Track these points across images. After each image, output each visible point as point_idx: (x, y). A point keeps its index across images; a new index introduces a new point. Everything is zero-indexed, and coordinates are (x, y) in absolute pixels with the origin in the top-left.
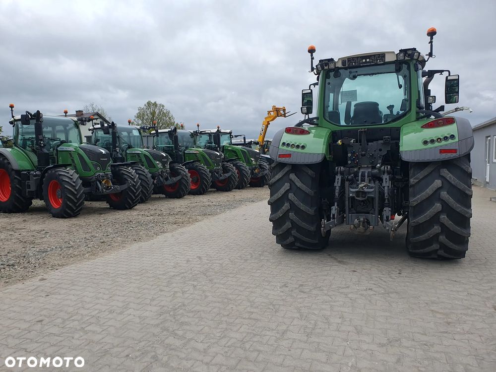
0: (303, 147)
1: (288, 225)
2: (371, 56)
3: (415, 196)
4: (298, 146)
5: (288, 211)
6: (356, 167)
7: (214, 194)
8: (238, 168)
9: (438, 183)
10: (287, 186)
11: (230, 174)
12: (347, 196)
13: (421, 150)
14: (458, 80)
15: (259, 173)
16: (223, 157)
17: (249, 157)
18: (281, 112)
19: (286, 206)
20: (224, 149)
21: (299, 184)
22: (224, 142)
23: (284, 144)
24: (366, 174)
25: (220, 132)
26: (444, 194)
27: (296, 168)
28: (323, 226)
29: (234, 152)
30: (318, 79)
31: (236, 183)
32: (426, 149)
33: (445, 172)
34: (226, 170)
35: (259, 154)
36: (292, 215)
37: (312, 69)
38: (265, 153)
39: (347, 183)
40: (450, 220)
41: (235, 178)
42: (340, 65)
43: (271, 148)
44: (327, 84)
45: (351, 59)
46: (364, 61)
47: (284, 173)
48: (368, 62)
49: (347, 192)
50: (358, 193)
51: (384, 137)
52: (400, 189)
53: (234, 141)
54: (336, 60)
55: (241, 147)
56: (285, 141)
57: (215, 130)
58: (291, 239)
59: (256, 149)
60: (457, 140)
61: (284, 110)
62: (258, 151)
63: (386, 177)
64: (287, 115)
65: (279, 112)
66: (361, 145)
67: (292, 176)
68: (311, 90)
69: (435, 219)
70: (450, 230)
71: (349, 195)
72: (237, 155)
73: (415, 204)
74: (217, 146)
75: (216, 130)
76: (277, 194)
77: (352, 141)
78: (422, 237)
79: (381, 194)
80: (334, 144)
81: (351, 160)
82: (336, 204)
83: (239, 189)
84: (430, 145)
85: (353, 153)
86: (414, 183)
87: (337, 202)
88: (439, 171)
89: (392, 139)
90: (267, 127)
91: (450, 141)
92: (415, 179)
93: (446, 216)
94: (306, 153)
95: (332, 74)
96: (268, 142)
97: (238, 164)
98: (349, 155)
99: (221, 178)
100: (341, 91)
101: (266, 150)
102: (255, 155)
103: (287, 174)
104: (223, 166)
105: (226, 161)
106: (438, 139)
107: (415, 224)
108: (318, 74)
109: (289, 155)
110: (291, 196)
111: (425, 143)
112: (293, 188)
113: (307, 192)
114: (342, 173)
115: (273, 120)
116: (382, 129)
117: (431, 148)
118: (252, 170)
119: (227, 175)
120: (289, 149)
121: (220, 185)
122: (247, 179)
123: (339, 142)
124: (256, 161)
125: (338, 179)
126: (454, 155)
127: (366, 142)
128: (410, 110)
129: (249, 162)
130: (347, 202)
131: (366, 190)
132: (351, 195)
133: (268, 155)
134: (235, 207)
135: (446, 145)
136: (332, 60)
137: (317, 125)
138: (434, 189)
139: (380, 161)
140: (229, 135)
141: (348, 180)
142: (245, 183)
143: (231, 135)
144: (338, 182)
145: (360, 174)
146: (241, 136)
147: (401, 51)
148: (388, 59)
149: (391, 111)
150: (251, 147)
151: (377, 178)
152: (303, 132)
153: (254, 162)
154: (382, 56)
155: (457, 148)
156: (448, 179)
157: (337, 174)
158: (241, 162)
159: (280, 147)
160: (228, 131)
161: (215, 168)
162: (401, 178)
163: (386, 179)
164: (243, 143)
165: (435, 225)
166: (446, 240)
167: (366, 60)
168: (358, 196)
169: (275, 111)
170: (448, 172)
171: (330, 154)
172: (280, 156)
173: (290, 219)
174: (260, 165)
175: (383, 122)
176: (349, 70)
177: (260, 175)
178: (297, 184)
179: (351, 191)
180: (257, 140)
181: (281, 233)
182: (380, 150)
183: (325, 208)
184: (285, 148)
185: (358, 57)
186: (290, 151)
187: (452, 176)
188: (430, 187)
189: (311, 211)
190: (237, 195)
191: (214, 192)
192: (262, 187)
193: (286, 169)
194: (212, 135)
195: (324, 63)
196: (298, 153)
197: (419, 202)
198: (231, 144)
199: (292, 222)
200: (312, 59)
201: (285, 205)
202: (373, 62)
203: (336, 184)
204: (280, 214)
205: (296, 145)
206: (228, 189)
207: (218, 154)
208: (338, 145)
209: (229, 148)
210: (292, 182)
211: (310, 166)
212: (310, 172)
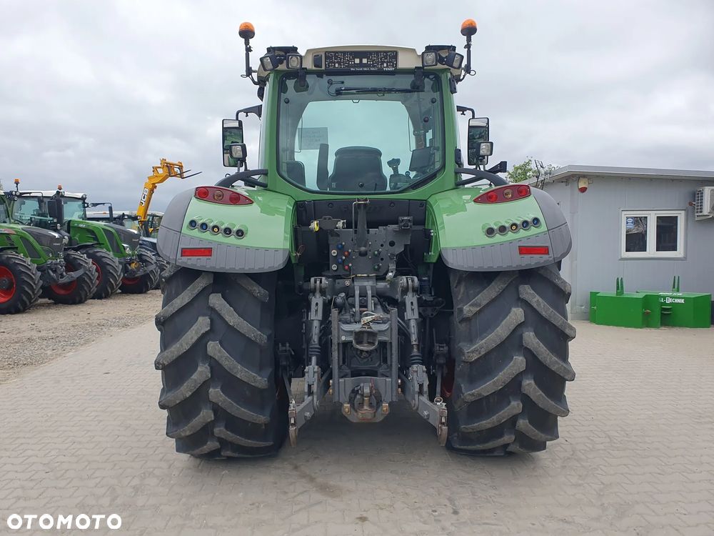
0: (240, 233)
1: (206, 415)
2: (371, 53)
3: (471, 341)
4: (228, 231)
5: (205, 385)
6: (346, 277)
7: (47, 311)
8: (98, 260)
9: (517, 314)
10: (203, 324)
11: (80, 273)
12: (335, 341)
13: (483, 247)
14: (487, 128)
15: (138, 269)
16: (66, 240)
17: (119, 242)
18: (176, 169)
19: (202, 372)
20: (70, 226)
21: (232, 318)
22: (72, 213)
23: (193, 223)
24: (369, 292)
25: (63, 196)
26: (530, 338)
27: (223, 282)
28: (292, 421)
29: (91, 232)
30: (261, 95)
31: (94, 289)
32: (492, 245)
33: (527, 292)
34: (71, 265)
35: (137, 236)
36: (215, 393)
37: (249, 71)
38: (148, 235)
39: (334, 312)
40: (539, 387)
41: (90, 279)
42: (308, 64)
43: (161, 230)
44: (282, 103)
45: (332, 55)
46: (357, 61)
47: (196, 292)
48: (366, 65)
49: (335, 332)
50: (359, 336)
51: (400, 218)
52: (428, 321)
53: (90, 213)
54: (302, 52)
55: (103, 223)
56: (194, 218)
57: (52, 193)
58: (211, 445)
59: (133, 228)
60: (543, 228)
61: (181, 167)
62: (136, 232)
63: (411, 299)
64: (185, 175)
65: (171, 170)
66: (356, 232)
67: (216, 300)
68: (240, 123)
69: (514, 387)
70: (538, 407)
71: (339, 338)
72: (96, 238)
73: (475, 357)
74: (55, 221)
75: (55, 192)
76: (178, 345)
77: (340, 224)
78: (486, 423)
79: (403, 333)
80: (304, 229)
81: (338, 264)
82: (314, 359)
83: (100, 298)
84: (498, 238)
85: (341, 250)
86: (470, 315)
87: (316, 355)
88: (518, 289)
89: (415, 223)
90: (152, 191)
91: (533, 230)
92: (472, 305)
93: (532, 382)
94: (247, 248)
95: (290, 83)
96: (153, 216)
97: (98, 254)
98: (334, 253)
99: (62, 281)
100: (299, 126)
101: (151, 230)
102: (130, 238)
103: (205, 293)
104: (67, 258)
105: (75, 249)
106: (512, 226)
107: (473, 399)
108: (261, 82)
109: (207, 252)
110: (213, 348)
111: (490, 232)
112: (218, 328)
113: (252, 336)
114: (323, 292)
115: (162, 181)
116: (392, 202)
117: (502, 244)
118: (125, 267)
119: (75, 275)
120: (207, 235)
121: (62, 292)
122: (116, 280)
123: (315, 226)
124: (133, 248)
125: (317, 304)
126: (545, 257)
127: (366, 227)
128: (443, 166)
129: (118, 250)
130: (335, 354)
131: (375, 328)
132: (343, 338)
133: (154, 237)
134: (87, 342)
135: (528, 238)
136: (294, 49)
137: (264, 186)
138: (512, 327)
139: (393, 266)
140: (80, 203)
141: (336, 306)
142: (112, 288)
143: (84, 203)
144: (316, 311)
145: (357, 293)
146: (104, 204)
147: (429, 49)
148: (404, 62)
149: (396, 170)
150: (122, 224)
151: (387, 300)
152: (236, 199)
153: (128, 251)
154: (391, 55)
155: (548, 244)
156: (535, 305)
157: (314, 292)
158: (105, 250)
159: (185, 230)
160: (79, 195)
161: (49, 262)
162: (431, 299)
163: (412, 303)
164: (108, 216)
165: (511, 398)
166: (530, 425)
167: (361, 61)
168: (360, 342)
169: (166, 169)
170: (532, 292)
171: (297, 249)
172: (185, 252)
173: (210, 401)
174: (140, 256)
175: (388, 189)
176: (326, 78)
177: (140, 273)
178: (227, 318)
179: (344, 330)
180: (135, 213)
181: (188, 433)
182: (392, 244)
183: (284, 363)
184: (196, 233)
185: (344, 53)
186: (210, 242)
187: (540, 300)
188: (503, 323)
189: (260, 380)
190: (95, 311)
191: (48, 306)
192: (145, 292)
193: (200, 284)
194: (45, 200)
195: (280, 55)
196: (229, 246)
197: (483, 353)
198: (85, 217)
199: (216, 409)
200: (248, 50)
201: (199, 369)
202: (374, 66)
203: (312, 316)
204: (186, 390)
205: (223, 227)
206: (77, 299)
207: (57, 235)
208: (312, 231)
209: (81, 225)
210: (214, 315)
211: (256, 277)
212: (258, 291)
